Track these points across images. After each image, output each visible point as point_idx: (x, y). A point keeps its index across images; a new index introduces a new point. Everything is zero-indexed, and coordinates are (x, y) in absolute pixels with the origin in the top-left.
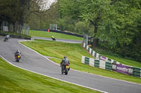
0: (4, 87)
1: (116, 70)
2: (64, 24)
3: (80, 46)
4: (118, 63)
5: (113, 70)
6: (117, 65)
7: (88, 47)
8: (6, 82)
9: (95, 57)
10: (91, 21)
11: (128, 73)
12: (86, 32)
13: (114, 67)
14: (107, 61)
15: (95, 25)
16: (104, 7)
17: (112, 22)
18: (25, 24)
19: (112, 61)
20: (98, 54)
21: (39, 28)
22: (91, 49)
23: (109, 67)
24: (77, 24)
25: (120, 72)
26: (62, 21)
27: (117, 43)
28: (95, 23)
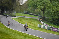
0: (5, 37)
1: (52, 30)
2: (30, 11)
3: (37, 20)
4: (53, 27)
5: (51, 30)
6: (53, 28)
7: (40, 20)
8: (6, 35)
9: (43, 24)
10: (42, 9)
11: (57, 31)
12: (40, 14)
13: (51, 29)
14: (48, 26)
15: (43, 11)
16: (47, 4)
17: (51, 9)
18: (14, 11)
19: (51, 26)
20: (44, 23)
21: (20, 12)
22: (41, 21)
23: (49, 29)
24: (36, 11)
25: (54, 31)
26: (29, 9)
27: (53, 18)
28: (43, 10)
